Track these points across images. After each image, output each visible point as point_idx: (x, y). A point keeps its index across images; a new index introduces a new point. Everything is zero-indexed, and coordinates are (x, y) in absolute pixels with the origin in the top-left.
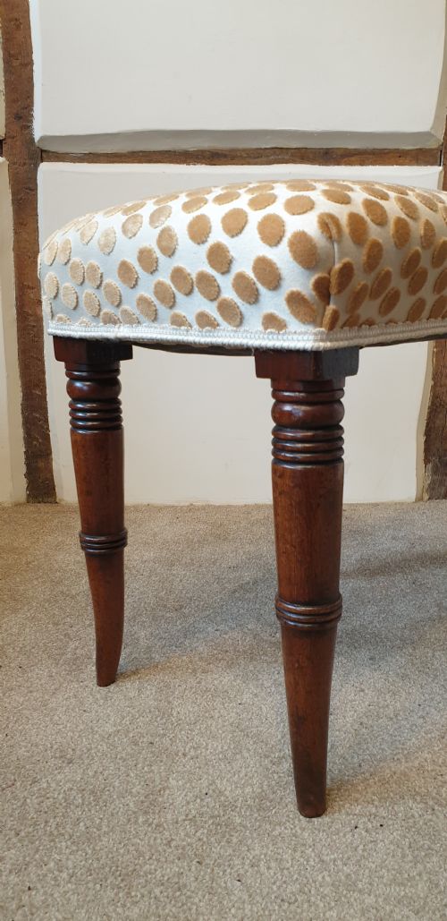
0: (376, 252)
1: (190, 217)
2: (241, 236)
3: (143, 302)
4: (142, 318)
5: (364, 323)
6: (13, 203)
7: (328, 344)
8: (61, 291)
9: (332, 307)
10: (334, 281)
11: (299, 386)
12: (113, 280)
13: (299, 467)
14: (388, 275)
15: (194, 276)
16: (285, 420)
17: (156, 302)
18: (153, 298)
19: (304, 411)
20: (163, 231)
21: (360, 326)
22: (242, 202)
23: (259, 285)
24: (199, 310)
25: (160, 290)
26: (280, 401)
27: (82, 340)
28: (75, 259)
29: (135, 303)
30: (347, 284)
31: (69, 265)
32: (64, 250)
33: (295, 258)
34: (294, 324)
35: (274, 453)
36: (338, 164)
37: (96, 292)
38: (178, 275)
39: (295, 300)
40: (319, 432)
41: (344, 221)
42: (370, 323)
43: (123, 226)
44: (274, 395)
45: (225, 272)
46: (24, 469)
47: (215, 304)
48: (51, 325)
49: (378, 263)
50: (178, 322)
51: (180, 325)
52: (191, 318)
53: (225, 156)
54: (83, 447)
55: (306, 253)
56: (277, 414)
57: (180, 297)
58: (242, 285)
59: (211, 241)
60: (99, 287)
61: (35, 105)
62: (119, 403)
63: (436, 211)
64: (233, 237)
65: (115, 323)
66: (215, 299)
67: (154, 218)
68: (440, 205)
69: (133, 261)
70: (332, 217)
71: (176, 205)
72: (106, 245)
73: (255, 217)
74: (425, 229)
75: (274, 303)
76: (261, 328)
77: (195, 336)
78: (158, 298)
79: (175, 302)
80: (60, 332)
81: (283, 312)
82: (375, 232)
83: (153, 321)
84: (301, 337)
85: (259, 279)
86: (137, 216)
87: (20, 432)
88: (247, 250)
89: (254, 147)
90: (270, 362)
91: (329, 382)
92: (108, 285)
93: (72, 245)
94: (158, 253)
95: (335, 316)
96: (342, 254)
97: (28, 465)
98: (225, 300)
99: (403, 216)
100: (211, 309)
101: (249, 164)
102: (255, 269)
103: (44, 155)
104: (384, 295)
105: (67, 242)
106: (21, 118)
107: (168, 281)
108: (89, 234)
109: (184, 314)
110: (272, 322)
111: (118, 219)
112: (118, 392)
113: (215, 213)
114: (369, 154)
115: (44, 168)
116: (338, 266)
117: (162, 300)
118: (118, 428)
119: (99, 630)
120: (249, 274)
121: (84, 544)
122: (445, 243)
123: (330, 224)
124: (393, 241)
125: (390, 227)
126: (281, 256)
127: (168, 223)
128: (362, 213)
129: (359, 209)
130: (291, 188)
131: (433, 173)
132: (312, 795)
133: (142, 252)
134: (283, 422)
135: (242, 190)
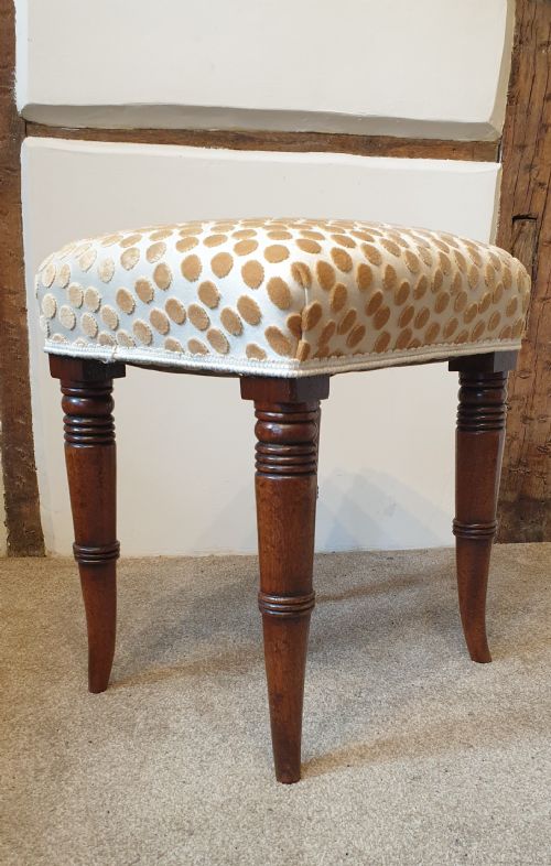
0: (341, 294)
1: (183, 256)
2: (227, 278)
3: (139, 327)
4: (138, 342)
5: (333, 354)
7: (301, 373)
8: (59, 313)
9: (303, 341)
10: (305, 319)
11: (277, 407)
12: (111, 306)
13: (280, 478)
14: (353, 314)
15: (186, 308)
16: (266, 436)
17: (152, 328)
18: (149, 325)
19: (283, 430)
20: (158, 267)
21: (329, 357)
22: (228, 247)
23: (243, 321)
24: (190, 338)
25: (156, 318)
26: (262, 420)
27: (78, 359)
28: (74, 284)
29: (132, 329)
30: (316, 322)
31: (68, 289)
32: (63, 274)
33: (272, 300)
34: (272, 355)
35: (257, 466)
36: (384, 155)
37: (94, 316)
38: (172, 306)
39: (272, 334)
40: (294, 448)
41: (313, 269)
42: (339, 354)
43: (122, 258)
44: (257, 415)
45: (214, 307)
47: (205, 333)
48: (47, 343)
49: (343, 305)
50: (172, 347)
51: (174, 350)
52: (184, 344)
54: (78, 460)
55: (281, 297)
56: (260, 431)
57: (174, 326)
58: (228, 318)
59: (203, 278)
60: (97, 311)
61: (17, 64)
62: (112, 419)
63: (398, 256)
64: (220, 277)
65: (112, 344)
66: (205, 329)
67: (151, 253)
68: (403, 249)
69: (131, 292)
70: (303, 266)
71: (171, 241)
72: (105, 274)
73: (239, 262)
74: (386, 274)
75: (255, 336)
76: (245, 356)
77: (186, 360)
78: (154, 325)
79: (169, 330)
80: (56, 351)
81: (263, 344)
82: (341, 277)
83: (149, 345)
84: (280, 366)
85: (242, 315)
86: (133, 250)
88: (232, 289)
89: (287, 130)
90: (253, 386)
91: (303, 405)
92: (106, 310)
93: (71, 270)
94: (154, 286)
95: (307, 349)
96: (310, 298)
97: (8, 511)
98: (214, 331)
99: (367, 263)
100: (202, 338)
101: (280, 150)
102: (239, 306)
103: (29, 125)
104: (349, 332)
105: (66, 268)
107: (163, 311)
108: (89, 262)
109: (176, 340)
110: (253, 351)
111: (115, 252)
112: (111, 409)
113: (205, 255)
114: (420, 144)
115: (30, 144)
116: (308, 308)
117: (158, 327)
118: (111, 443)
119: (92, 638)
120: (235, 310)
121: (78, 555)
122: (406, 284)
123: (300, 271)
124: (356, 284)
125: (355, 273)
126: (261, 297)
127: (163, 259)
128: (330, 260)
129: (327, 257)
130: (272, 235)
131: (490, 171)
132: (289, 765)
133: (138, 283)
134: (264, 438)
135: (229, 234)
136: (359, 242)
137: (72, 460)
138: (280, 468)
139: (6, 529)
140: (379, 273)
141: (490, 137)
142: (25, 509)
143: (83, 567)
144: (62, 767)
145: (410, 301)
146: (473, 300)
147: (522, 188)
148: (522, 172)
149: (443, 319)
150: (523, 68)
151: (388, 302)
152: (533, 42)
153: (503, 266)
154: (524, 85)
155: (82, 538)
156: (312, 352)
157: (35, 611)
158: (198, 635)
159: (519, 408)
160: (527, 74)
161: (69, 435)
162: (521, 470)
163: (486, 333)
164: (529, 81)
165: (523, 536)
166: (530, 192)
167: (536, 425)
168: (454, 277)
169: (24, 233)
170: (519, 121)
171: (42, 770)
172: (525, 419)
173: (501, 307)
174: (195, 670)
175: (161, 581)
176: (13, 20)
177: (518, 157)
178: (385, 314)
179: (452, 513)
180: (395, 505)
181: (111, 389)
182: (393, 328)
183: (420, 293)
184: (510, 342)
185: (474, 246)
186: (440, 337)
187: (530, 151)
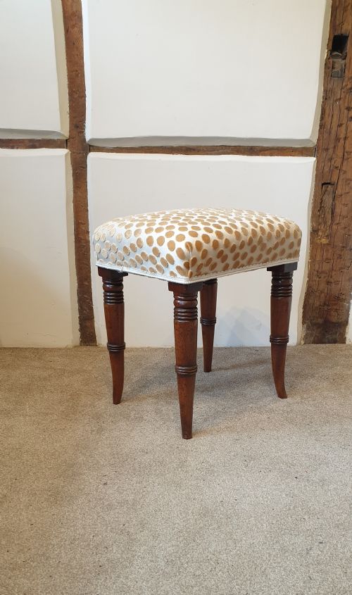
0: (205, 253)
1: (147, 236)
2: (162, 246)
3: (132, 260)
4: (131, 266)
6: (73, 175)
7: (190, 282)
8: (102, 251)
9: (190, 271)
10: (190, 263)
11: (181, 295)
12: (121, 251)
13: (183, 321)
14: (211, 259)
15: (148, 256)
17: (136, 261)
19: (184, 303)
20: (138, 239)
21: (202, 275)
22: (164, 233)
23: (168, 262)
24: (150, 267)
25: (138, 258)
26: (176, 299)
27: (109, 270)
28: (107, 241)
29: (129, 261)
30: (195, 264)
31: (105, 243)
32: (103, 236)
33: (178, 255)
34: (179, 275)
35: (174, 316)
36: (258, 155)
38: (143, 254)
39: (178, 268)
40: (188, 310)
41: (194, 244)
42: (206, 274)
43: (125, 233)
44: (174, 297)
45: (158, 256)
46: (78, 327)
47: (155, 266)
48: (97, 262)
49: (206, 256)
50: (143, 269)
52: (148, 269)
53: (194, 150)
54: (109, 310)
55: (181, 254)
56: (175, 303)
57: (144, 262)
58: (163, 261)
59: (154, 246)
60: (116, 253)
62: (122, 292)
63: (232, 233)
64: (160, 246)
65: (122, 266)
66: (155, 264)
67: (136, 233)
68: (234, 230)
69: (128, 247)
70: (190, 244)
71: (143, 228)
72: (119, 239)
73: (167, 240)
74: (225, 242)
75: (172, 268)
76: (169, 275)
77: (149, 274)
79: (142, 263)
80: (100, 266)
81: (176, 272)
82: (205, 246)
83: (135, 268)
84: (182, 280)
85: (168, 260)
86: (129, 230)
87: (77, 305)
88: (164, 251)
89: (211, 145)
90: (172, 286)
91: (191, 294)
92: (119, 253)
93: (106, 235)
94: (137, 246)
95: (191, 274)
96: (192, 255)
97: (80, 324)
98: (158, 265)
99: (217, 239)
101: (207, 154)
102: (167, 257)
103: (92, 148)
104: (210, 265)
106: (78, 127)
107: (140, 256)
108: (113, 233)
109: (145, 267)
110: (172, 273)
111: (123, 230)
112: (122, 289)
113: (155, 236)
115: (91, 155)
116: (191, 259)
117: (138, 261)
118: (122, 303)
119: (114, 382)
120: (165, 258)
121: (109, 348)
122: (234, 245)
123: (189, 245)
124: (212, 248)
125: (211, 243)
126: (174, 254)
127: (140, 236)
128: (201, 240)
129: (200, 238)
130: (180, 229)
131: (311, 161)
132: (187, 432)
133: (131, 244)
134: (177, 306)
135: (164, 227)
136: (215, 229)
137: (107, 310)
138: (183, 318)
139: (79, 333)
140: (222, 242)
141: (311, 145)
142: (88, 324)
143: (111, 353)
144: (100, 430)
145: (237, 250)
146: (270, 245)
147: (327, 169)
148: (326, 162)
149: (255, 255)
150: (327, 112)
151: (227, 252)
152: (332, 99)
153: (286, 229)
154: (328, 119)
155: (110, 341)
156: (194, 275)
157: (92, 370)
158: (160, 383)
159: (325, 277)
160: (329, 115)
161: (105, 299)
162: (326, 308)
163: (278, 257)
164: (330, 118)
165: (326, 341)
166: (331, 172)
167: (333, 285)
168: (258, 238)
169: (88, 196)
170: (325, 137)
171: (94, 431)
172: (328, 283)
173: (286, 246)
174: (157, 397)
175: (147, 359)
176: (85, 100)
177: (325, 154)
178: (226, 257)
179: (269, 333)
180: (261, 325)
181: (122, 280)
182: (230, 261)
183: (242, 246)
184: (292, 259)
185: (272, 222)
186: (254, 261)
187: (331, 151)
